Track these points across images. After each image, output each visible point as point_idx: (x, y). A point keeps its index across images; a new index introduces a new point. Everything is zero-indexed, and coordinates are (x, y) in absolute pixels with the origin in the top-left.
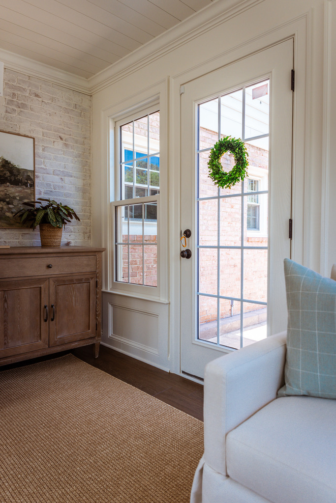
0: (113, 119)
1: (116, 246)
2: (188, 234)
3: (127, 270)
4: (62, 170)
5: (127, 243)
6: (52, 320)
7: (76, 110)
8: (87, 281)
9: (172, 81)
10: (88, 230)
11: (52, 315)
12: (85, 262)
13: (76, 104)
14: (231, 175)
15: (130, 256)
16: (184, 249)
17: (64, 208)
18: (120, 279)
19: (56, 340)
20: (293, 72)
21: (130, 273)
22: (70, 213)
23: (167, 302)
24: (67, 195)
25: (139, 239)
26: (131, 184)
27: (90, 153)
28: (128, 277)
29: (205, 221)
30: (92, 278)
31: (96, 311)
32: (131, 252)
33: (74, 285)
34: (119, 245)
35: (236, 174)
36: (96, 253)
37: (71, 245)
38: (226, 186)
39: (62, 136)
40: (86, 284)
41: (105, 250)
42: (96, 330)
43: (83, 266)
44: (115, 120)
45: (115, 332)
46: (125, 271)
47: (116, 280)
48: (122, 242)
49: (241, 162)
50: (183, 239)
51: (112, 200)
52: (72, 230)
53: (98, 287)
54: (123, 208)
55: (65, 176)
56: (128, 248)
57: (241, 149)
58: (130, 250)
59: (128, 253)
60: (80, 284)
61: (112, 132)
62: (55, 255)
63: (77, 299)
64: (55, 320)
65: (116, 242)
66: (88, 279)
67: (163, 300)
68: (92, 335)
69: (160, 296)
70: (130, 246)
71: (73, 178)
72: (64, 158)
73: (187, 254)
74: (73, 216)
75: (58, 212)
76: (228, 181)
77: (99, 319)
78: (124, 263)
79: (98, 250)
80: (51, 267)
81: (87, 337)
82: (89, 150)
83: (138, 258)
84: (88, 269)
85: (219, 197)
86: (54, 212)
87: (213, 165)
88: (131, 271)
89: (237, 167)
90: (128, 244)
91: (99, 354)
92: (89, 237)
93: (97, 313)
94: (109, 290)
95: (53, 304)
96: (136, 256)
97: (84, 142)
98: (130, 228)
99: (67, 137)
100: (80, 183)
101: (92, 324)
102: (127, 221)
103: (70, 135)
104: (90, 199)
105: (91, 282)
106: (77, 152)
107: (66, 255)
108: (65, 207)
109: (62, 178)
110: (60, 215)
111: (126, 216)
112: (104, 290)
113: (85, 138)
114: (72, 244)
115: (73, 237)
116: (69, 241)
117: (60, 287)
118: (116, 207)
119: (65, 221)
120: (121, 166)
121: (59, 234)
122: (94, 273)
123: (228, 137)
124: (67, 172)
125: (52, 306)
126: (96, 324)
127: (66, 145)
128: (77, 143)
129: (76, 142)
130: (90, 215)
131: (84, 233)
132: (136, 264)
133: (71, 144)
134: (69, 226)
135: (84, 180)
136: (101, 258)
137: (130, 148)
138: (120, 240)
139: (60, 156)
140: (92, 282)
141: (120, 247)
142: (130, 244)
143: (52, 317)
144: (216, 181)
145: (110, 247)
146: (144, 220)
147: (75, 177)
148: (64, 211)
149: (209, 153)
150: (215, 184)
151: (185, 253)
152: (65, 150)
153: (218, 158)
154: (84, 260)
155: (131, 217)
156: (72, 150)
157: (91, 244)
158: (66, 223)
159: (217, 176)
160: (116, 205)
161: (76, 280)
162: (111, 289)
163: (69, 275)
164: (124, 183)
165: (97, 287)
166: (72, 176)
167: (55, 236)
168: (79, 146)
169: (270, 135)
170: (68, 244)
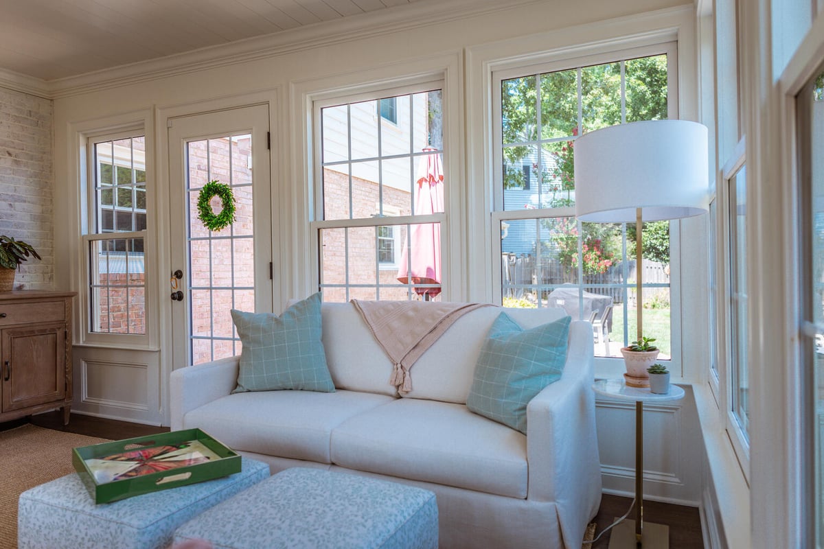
0: (85, 134)
1: (91, 289)
2: (179, 275)
3: (106, 319)
4: (10, 194)
5: (105, 285)
6: (7, 379)
7: (31, 118)
8: (53, 331)
9: (158, 112)
10: (49, 270)
11: (6, 373)
12: (50, 309)
13: (30, 111)
14: (219, 219)
15: (111, 300)
16: (175, 291)
17: (19, 245)
18: (97, 329)
19: (12, 403)
20: (269, 134)
21: (111, 323)
22: (27, 249)
23: (157, 349)
24: (18, 226)
25: (123, 279)
26: (110, 207)
27: (51, 172)
28: (109, 328)
29: (218, 254)
30: (59, 328)
31: (65, 368)
32: (113, 296)
33: (35, 337)
34: (95, 288)
35: (223, 218)
36: (65, 299)
37: (25, 288)
38: (215, 228)
39: (11, 150)
40: (50, 336)
41: (76, 294)
42: (66, 390)
43: (47, 314)
44: (88, 136)
45: (90, 394)
46: (103, 320)
47: (92, 331)
48: (98, 284)
49: (228, 208)
50: (174, 280)
51: (84, 232)
52: (27, 270)
53: (68, 338)
54: (100, 243)
55: (15, 201)
56: (108, 291)
57: (228, 196)
58: (110, 293)
59: (108, 297)
60: (42, 337)
61: (83, 150)
62: (9, 302)
63: (39, 354)
64: (10, 380)
65: (91, 284)
66: (54, 330)
67: (152, 347)
68: (60, 398)
69: (148, 344)
70: (110, 289)
71: (27, 204)
72: (13, 179)
73: (178, 296)
74: (30, 253)
75: (10, 250)
76: (217, 223)
77: (69, 378)
78: (102, 310)
79: (66, 295)
80: (4, 317)
81: (55, 400)
82: (50, 167)
83: (122, 303)
84: (54, 318)
85: (210, 238)
86: (5, 249)
87: (203, 207)
88: (111, 320)
89: (224, 212)
90: (108, 286)
91: (70, 420)
92: (51, 278)
93: (67, 370)
94: (81, 343)
95: (7, 361)
96: (120, 301)
97: (42, 158)
98: (109, 265)
99: (17, 151)
100: (37, 210)
101: (60, 383)
102: (106, 256)
103: (23, 149)
104: (52, 229)
105: (58, 333)
106: (32, 171)
107: (25, 301)
108: (20, 243)
109: (11, 204)
110: (13, 253)
111: (104, 249)
112: (74, 343)
113: (44, 153)
114: (27, 287)
115: (27, 278)
116: (22, 283)
117: (16, 340)
118: (90, 241)
119: (20, 260)
120: (96, 191)
121: (11, 276)
122: (62, 322)
123: (216, 181)
124: (19, 196)
125: (6, 363)
126: (66, 384)
127: (17, 162)
128: (32, 160)
129: (32, 158)
130: (52, 251)
131: (44, 273)
132: (120, 311)
133: (24, 160)
134: (24, 266)
135: (42, 205)
136: (71, 304)
137: (108, 161)
138: (96, 281)
139: (8, 176)
140: (60, 333)
141: (97, 291)
142: (110, 286)
143: (7, 376)
144: (206, 223)
145: (82, 289)
146: (129, 253)
147: (29, 202)
148: (18, 247)
149: (198, 194)
150: (205, 226)
151: (176, 296)
152: (15, 168)
153: (207, 200)
154: (49, 307)
155: (112, 250)
156: (26, 169)
157: (53, 287)
158: (21, 263)
159: (206, 218)
160: (91, 239)
161: (38, 331)
162: (84, 342)
163: (28, 325)
164: (100, 207)
165: (66, 338)
166: (25, 201)
167: (6, 278)
168: (37, 163)
169: (252, 184)
170: (20, 288)
